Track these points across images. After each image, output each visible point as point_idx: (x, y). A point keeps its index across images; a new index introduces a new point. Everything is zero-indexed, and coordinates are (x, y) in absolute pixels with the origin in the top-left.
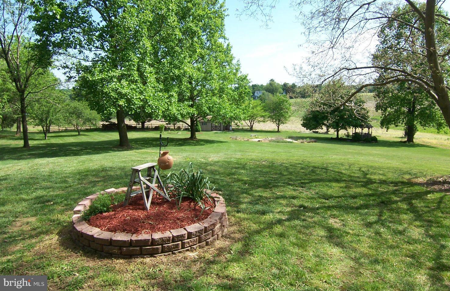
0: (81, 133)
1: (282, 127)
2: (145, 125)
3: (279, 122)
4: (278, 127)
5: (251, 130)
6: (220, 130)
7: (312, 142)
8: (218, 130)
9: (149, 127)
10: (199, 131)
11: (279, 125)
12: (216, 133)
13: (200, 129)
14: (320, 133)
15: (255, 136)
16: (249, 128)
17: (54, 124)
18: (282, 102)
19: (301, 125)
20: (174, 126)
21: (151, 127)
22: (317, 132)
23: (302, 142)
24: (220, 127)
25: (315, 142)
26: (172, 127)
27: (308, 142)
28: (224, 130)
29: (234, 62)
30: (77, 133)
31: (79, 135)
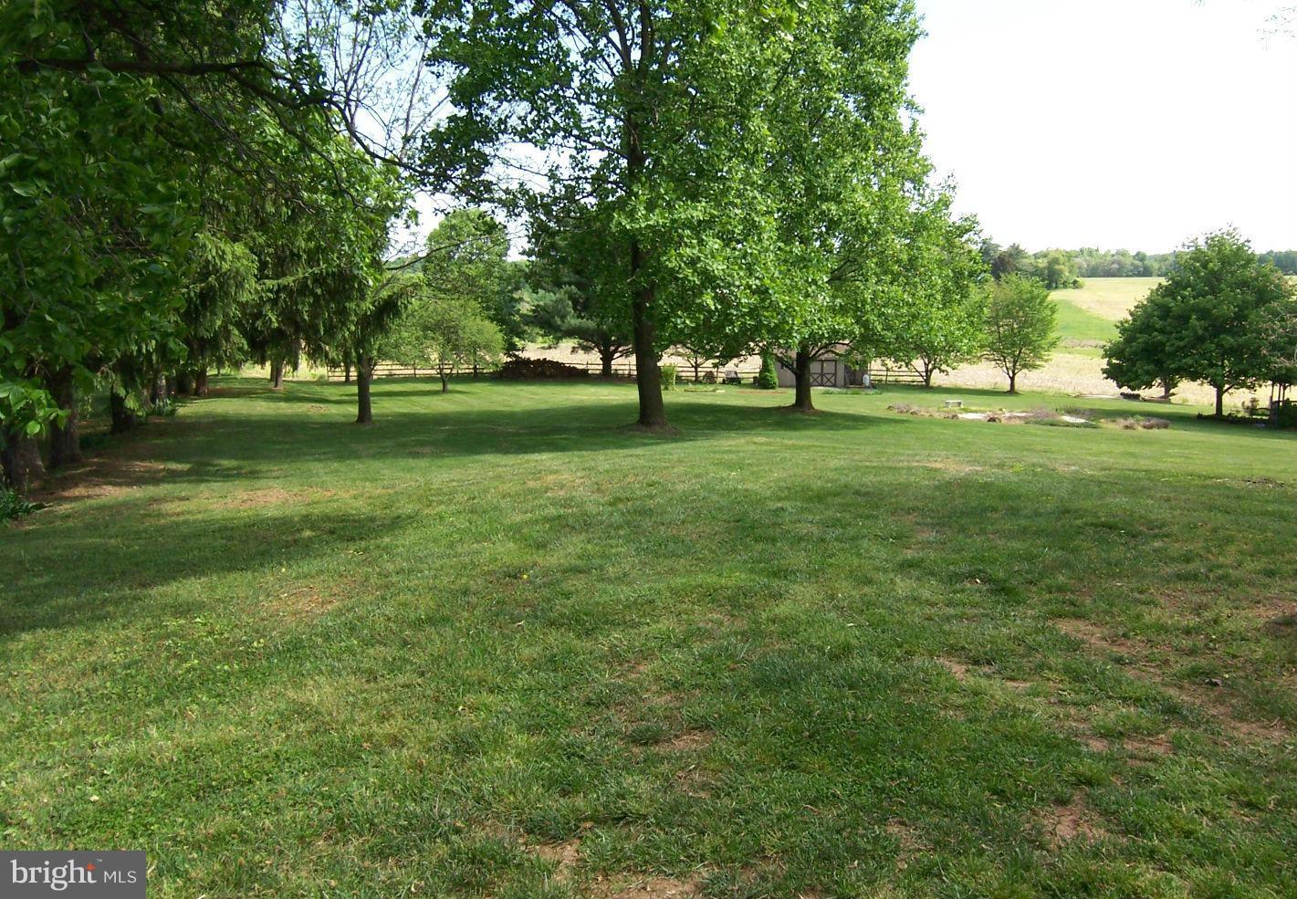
0: (450, 387)
1: (1025, 380)
2: (613, 367)
3: (1015, 362)
4: (1012, 379)
5: (926, 387)
6: (834, 386)
7: (1159, 427)
8: (829, 383)
9: (620, 372)
10: (773, 388)
11: (1014, 374)
12: (828, 393)
13: (777, 381)
14: (1145, 400)
15: (959, 404)
16: (921, 379)
17: (391, 358)
18: (1026, 301)
19: (1104, 371)
20: (696, 372)
21: (627, 372)
22: (1136, 397)
23: (1127, 427)
24: (835, 374)
25: (1166, 427)
26: (689, 374)
27: (1144, 427)
28: (845, 386)
29: (932, 180)
30: (439, 387)
31: (444, 391)
